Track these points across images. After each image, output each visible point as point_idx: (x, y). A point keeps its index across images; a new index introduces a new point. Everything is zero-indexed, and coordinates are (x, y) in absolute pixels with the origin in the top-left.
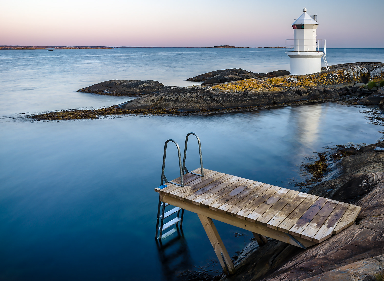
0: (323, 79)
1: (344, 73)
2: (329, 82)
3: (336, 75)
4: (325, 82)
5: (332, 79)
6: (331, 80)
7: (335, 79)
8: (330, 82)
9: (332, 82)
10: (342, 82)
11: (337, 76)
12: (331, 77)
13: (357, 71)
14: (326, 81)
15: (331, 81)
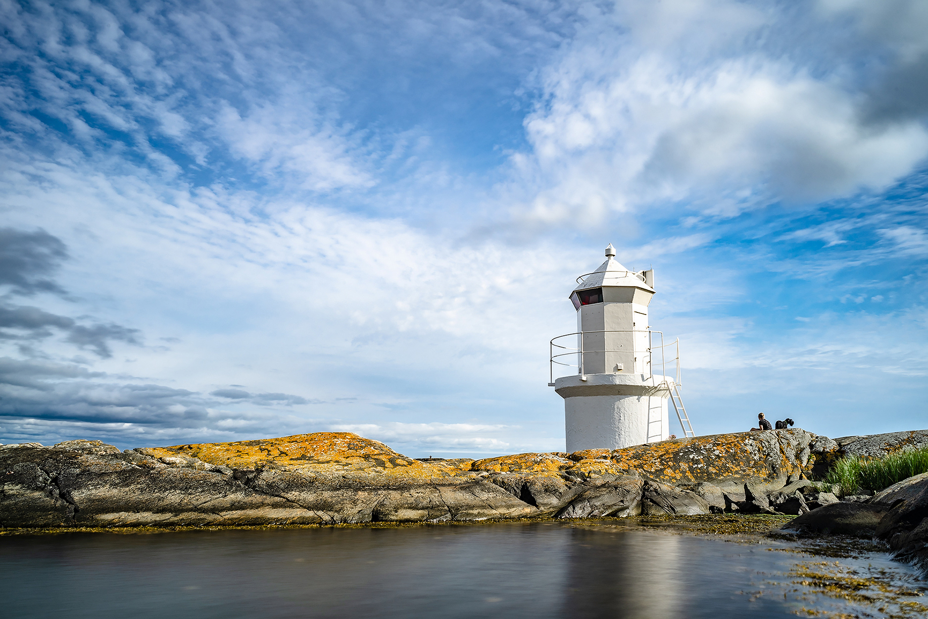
0: (662, 460)
1: (746, 445)
2: (684, 472)
3: (714, 450)
4: (669, 471)
5: (697, 462)
6: (691, 464)
7: (709, 462)
8: (689, 474)
9: (697, 473)
10: (737, 472)
11: (717, 452)
12: (691, 457)
13: (795, 443)
14: (674, 469)
15: (691, 468)
